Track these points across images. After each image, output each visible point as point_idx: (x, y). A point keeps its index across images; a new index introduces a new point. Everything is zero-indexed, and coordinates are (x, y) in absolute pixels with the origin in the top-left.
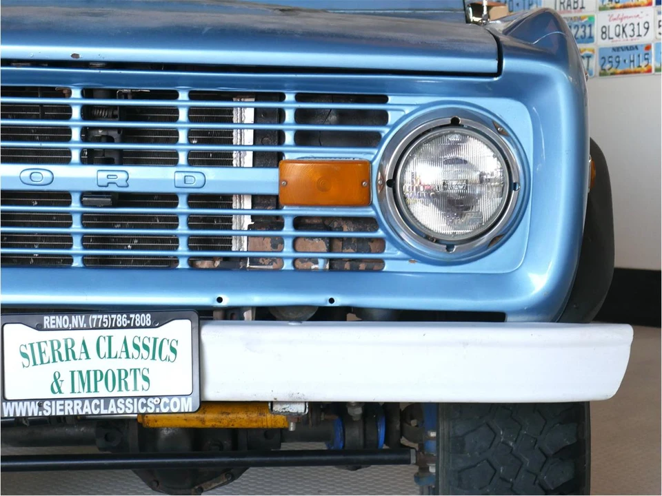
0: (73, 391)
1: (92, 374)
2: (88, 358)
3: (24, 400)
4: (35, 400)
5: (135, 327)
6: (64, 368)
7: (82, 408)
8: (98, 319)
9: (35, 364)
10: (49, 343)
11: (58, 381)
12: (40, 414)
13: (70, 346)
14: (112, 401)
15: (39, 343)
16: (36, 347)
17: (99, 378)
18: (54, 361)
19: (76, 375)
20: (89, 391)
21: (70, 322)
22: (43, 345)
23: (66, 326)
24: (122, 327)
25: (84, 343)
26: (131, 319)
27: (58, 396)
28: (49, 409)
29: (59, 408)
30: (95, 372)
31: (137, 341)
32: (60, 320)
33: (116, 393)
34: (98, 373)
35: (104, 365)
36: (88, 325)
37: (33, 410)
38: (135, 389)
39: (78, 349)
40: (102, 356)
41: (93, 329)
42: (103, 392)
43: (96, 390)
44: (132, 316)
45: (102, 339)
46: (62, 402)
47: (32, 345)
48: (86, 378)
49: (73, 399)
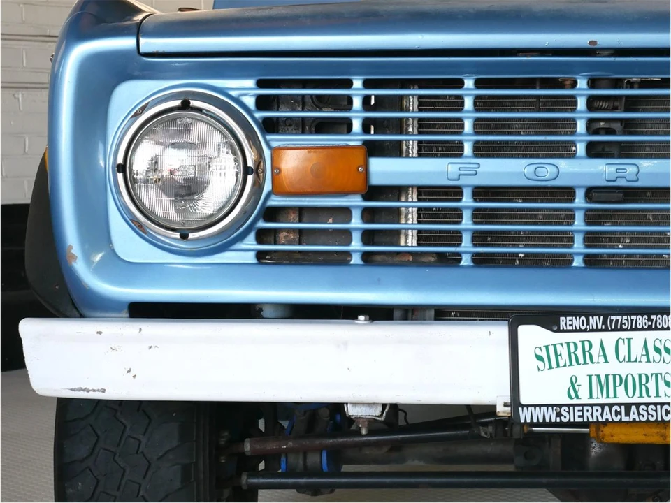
0: (591, 397)
1: (611, 379)
2: (606, 361)
3: (540, 406)
4: (552, 406)
5: (656, 329)
6: (582, 372)
7: (602, 415)
8: (617, 321)
9: (551, 367)
10: (565, 346)
11: (575, 385)
12: (558, 420)
13: (587, 348)
14: (634, 408)
15: (555, 346)
16: (551, 349)
17: (618, 383)
18: (571, 364)
19: (594, 379)
20: (608, 396)
21: (588, 323)
22: (559, 347)
23: (583, 328)
24: (643, 329)
25: (602, 345)
26: (652, 320)
27: (575, 401)
28: (567, 415)
29: (577, 414)
30: (614, 376)
31: (658, 344)
32: (577, 322)
33: (636, 400)
34: (618, 378)
35: (624, 369)
36: (606, 326)
37: (551, 415)
38: (658, 395)
39: (596, 351)
40: (621, 359)
41: (612, 330)
42: (623, 398)
43: (615, 396)
44: (653, 317)
45: (621, 341)
46: (580, 408)
47: (547, 347)
48: (604, 383)
49: (592, 405)
